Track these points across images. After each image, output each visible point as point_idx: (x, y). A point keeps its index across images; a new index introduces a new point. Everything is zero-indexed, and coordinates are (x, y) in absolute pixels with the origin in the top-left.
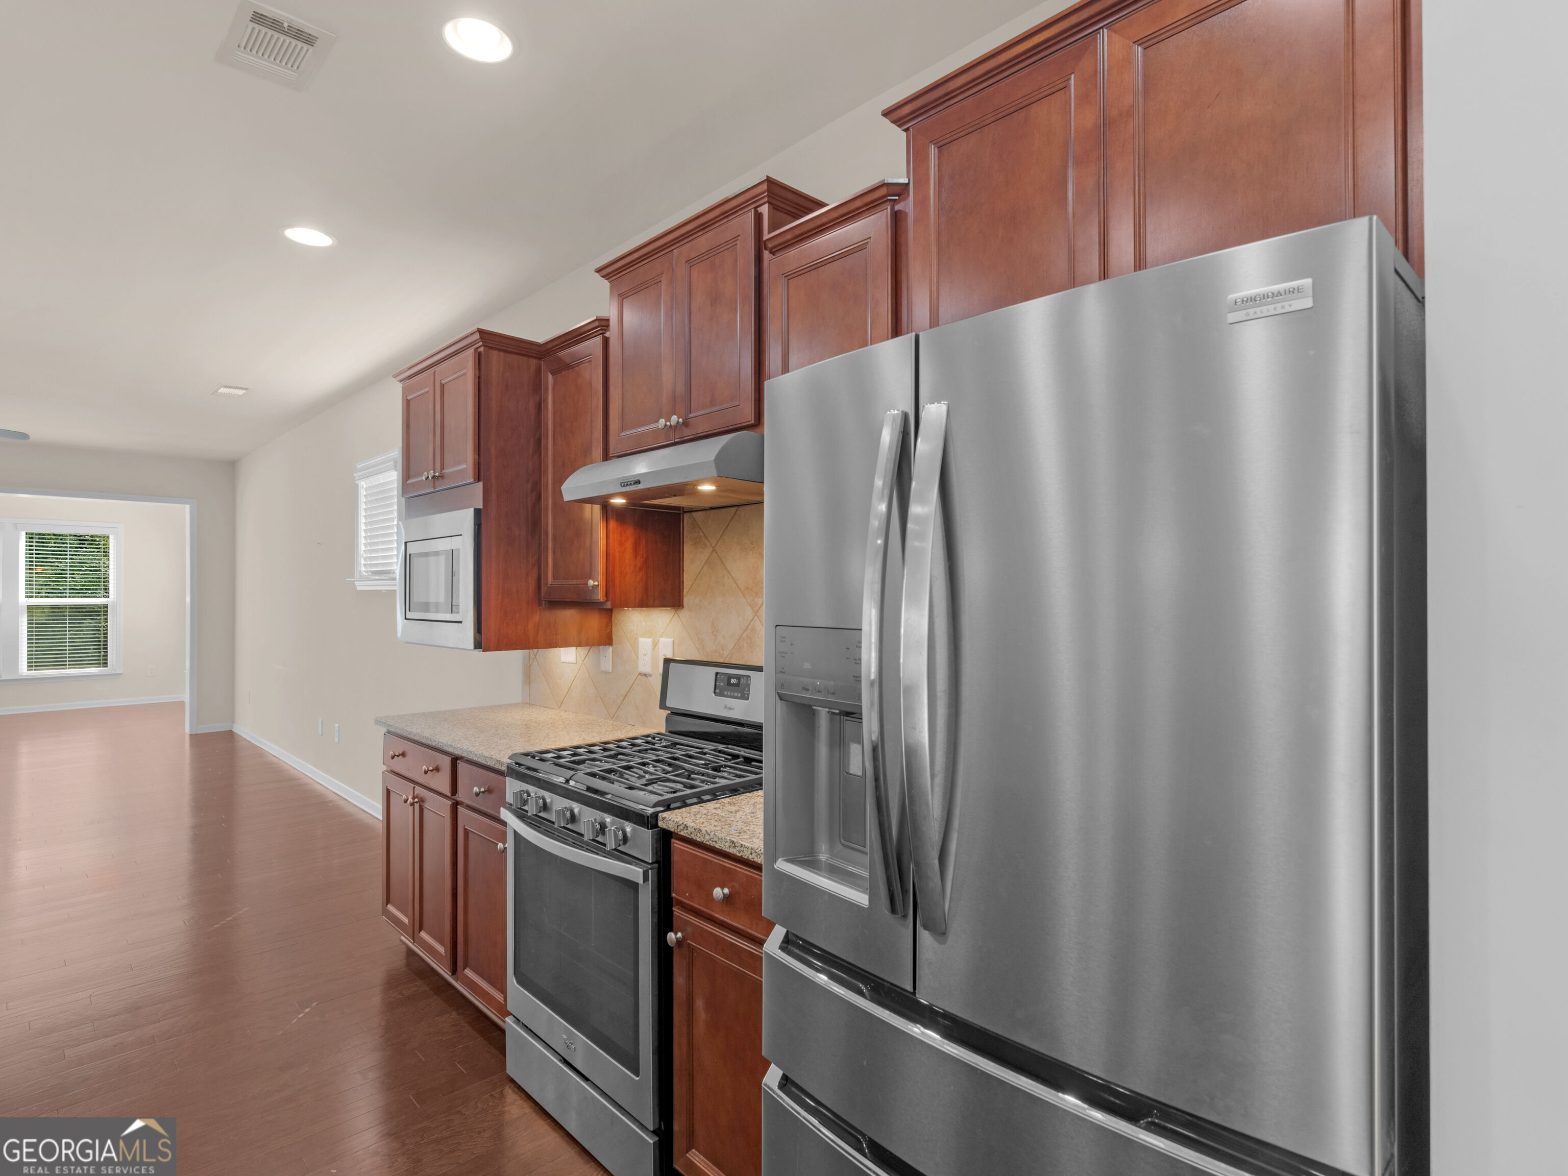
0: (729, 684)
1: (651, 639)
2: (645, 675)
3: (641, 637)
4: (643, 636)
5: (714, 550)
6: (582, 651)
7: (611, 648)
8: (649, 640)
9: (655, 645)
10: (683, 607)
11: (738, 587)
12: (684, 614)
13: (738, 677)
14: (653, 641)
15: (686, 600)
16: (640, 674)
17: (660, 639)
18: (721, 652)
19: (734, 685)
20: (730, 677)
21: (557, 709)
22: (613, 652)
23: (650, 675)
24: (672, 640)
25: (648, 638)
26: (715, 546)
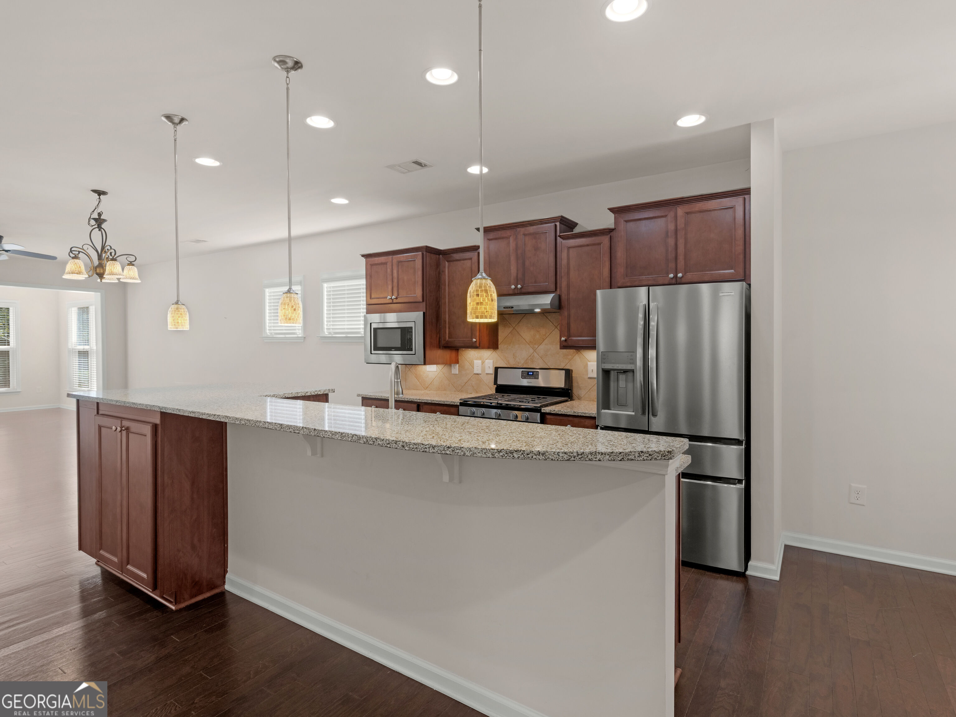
0: (528, 374)
1: (481, 361)
2: (477, 374)
3: (475, 360)
4: (476, 359)
5: (514, 328)
6: (440, 367)
7: (458, 365)
8: (480, 361)
9: (483, 363)
10: (498, 349)
11: (526, 342)
12: (498, 351)
13: (533, 372)
14: (482, 361)
15: (499, 346)
16: (475, 374)
17: (486, 361)
18: (518, 364)
19: (530, 375)
20: (528, 372)
21: (424, 390)
22: (459, 366)
23: (481, 374)
24: (492, 361)
25: (479, 360)
26: (515, 327)
